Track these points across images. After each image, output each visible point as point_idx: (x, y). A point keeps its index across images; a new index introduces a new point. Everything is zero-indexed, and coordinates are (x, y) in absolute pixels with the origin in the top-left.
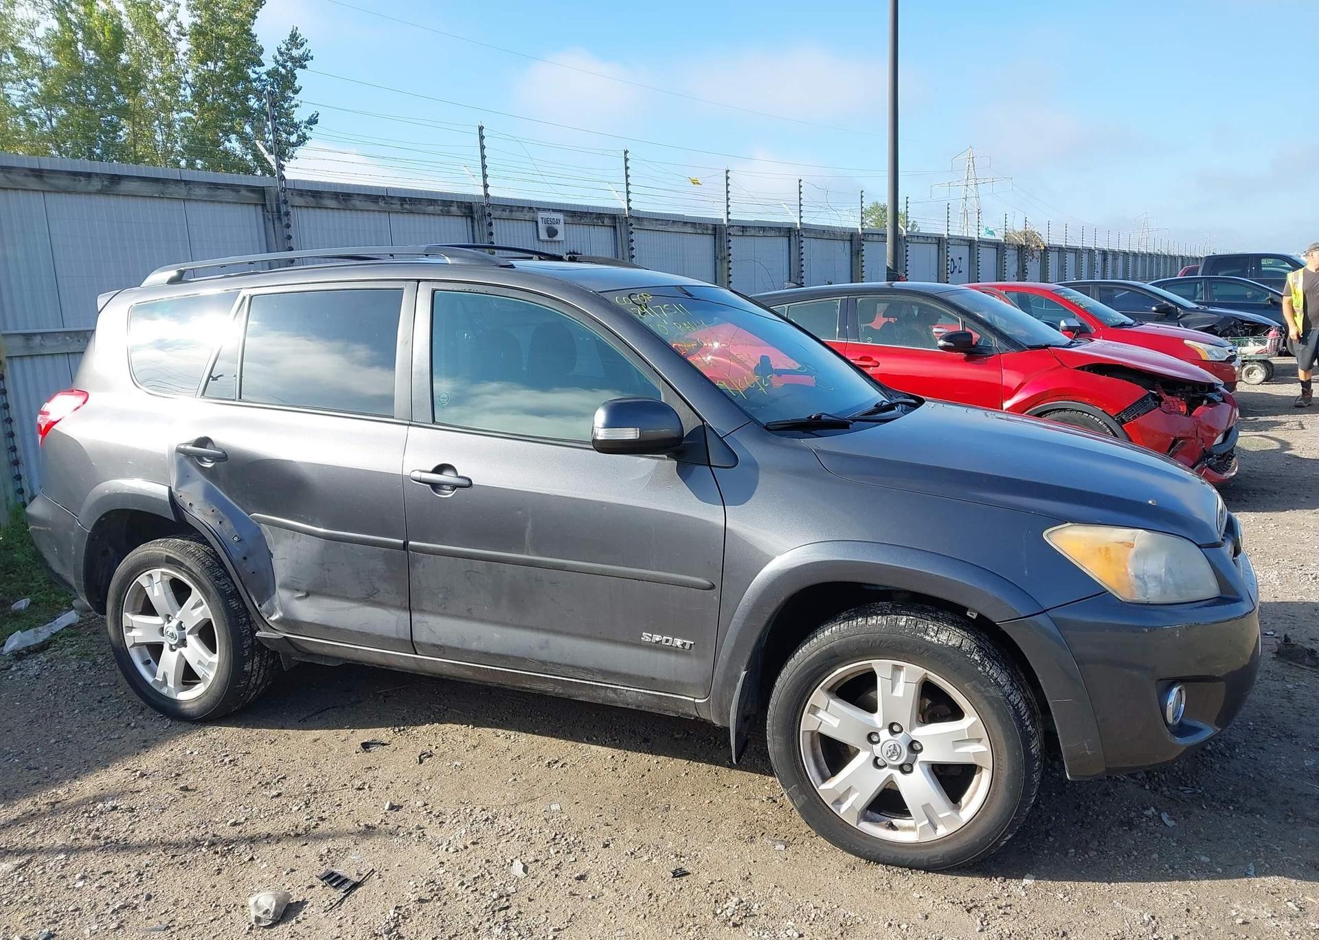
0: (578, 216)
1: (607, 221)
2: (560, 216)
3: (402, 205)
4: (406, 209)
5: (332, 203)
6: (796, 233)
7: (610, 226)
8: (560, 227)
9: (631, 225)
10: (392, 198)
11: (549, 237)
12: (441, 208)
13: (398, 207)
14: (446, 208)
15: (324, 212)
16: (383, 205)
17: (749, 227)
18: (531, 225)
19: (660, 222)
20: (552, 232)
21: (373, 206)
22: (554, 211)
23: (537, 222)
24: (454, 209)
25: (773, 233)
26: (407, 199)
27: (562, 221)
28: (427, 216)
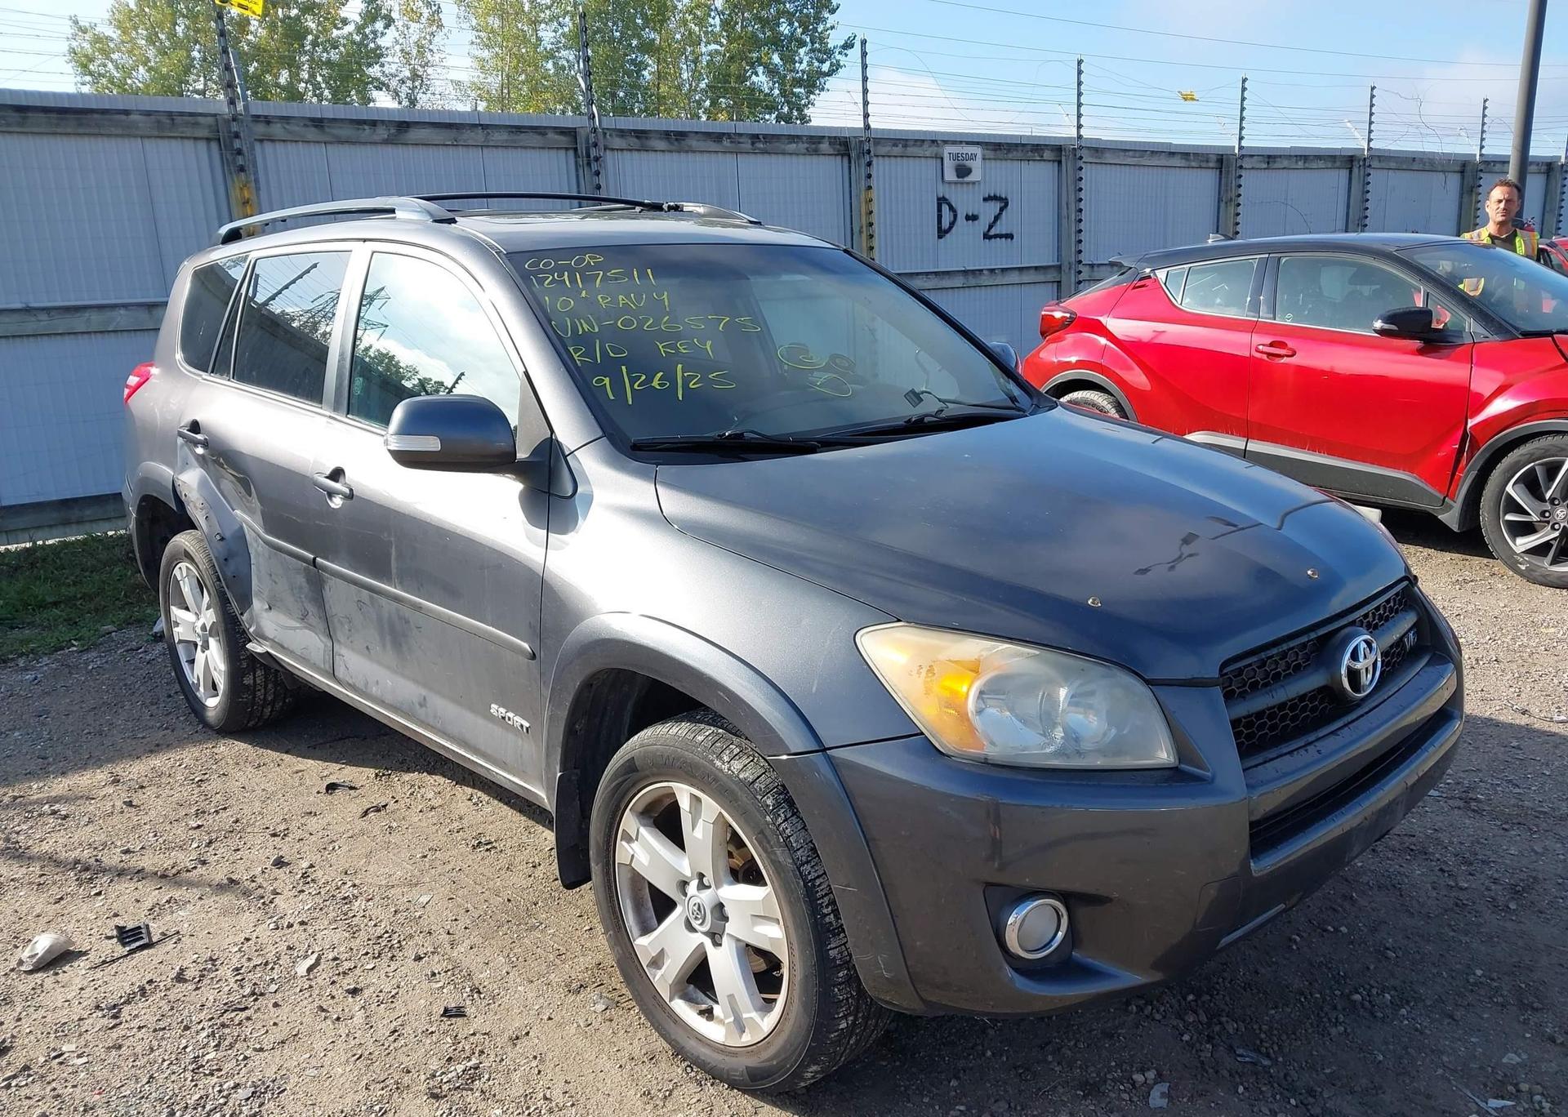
0: (1001, 148)
1: (1047, 155)
2: (977, 150)
3: (753, 144)
4: (759, 149)
5: (661, 144)
6: (1361, 163)
7: (1054, 161)
8: (976, 166)
9: (1081, 158)
10: (741, 135)
11: (958, 177)
12: (806, 145)
13: (748, 146)
14: (814, 146)
15: (652, 155)
16: (729, 145)
17: (1280, 156)
18: (933, 164)
19: (1131, 153)
20: (963, 171)
21: (713, 146)
22: (968, 143)
23: (942, 159)
24: (825, 146)
25: (1321, 164)
26: (761, 137)
27: (979, 156)
28: (788, 157)
